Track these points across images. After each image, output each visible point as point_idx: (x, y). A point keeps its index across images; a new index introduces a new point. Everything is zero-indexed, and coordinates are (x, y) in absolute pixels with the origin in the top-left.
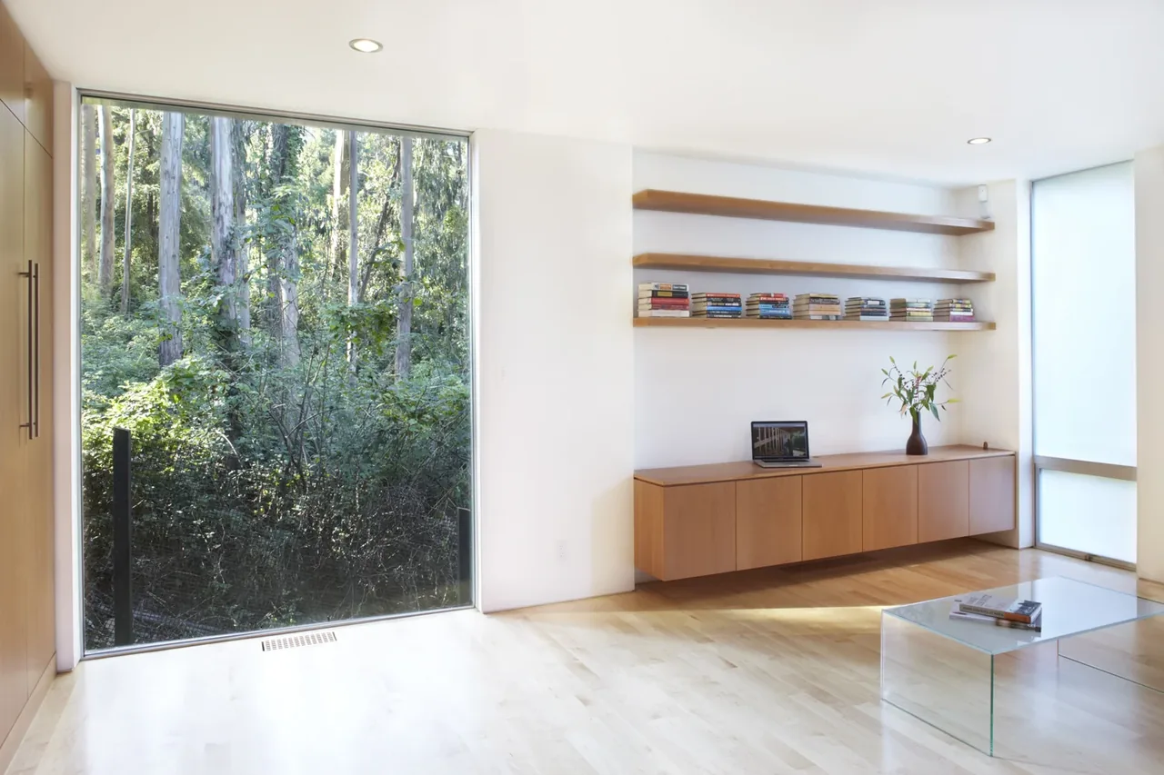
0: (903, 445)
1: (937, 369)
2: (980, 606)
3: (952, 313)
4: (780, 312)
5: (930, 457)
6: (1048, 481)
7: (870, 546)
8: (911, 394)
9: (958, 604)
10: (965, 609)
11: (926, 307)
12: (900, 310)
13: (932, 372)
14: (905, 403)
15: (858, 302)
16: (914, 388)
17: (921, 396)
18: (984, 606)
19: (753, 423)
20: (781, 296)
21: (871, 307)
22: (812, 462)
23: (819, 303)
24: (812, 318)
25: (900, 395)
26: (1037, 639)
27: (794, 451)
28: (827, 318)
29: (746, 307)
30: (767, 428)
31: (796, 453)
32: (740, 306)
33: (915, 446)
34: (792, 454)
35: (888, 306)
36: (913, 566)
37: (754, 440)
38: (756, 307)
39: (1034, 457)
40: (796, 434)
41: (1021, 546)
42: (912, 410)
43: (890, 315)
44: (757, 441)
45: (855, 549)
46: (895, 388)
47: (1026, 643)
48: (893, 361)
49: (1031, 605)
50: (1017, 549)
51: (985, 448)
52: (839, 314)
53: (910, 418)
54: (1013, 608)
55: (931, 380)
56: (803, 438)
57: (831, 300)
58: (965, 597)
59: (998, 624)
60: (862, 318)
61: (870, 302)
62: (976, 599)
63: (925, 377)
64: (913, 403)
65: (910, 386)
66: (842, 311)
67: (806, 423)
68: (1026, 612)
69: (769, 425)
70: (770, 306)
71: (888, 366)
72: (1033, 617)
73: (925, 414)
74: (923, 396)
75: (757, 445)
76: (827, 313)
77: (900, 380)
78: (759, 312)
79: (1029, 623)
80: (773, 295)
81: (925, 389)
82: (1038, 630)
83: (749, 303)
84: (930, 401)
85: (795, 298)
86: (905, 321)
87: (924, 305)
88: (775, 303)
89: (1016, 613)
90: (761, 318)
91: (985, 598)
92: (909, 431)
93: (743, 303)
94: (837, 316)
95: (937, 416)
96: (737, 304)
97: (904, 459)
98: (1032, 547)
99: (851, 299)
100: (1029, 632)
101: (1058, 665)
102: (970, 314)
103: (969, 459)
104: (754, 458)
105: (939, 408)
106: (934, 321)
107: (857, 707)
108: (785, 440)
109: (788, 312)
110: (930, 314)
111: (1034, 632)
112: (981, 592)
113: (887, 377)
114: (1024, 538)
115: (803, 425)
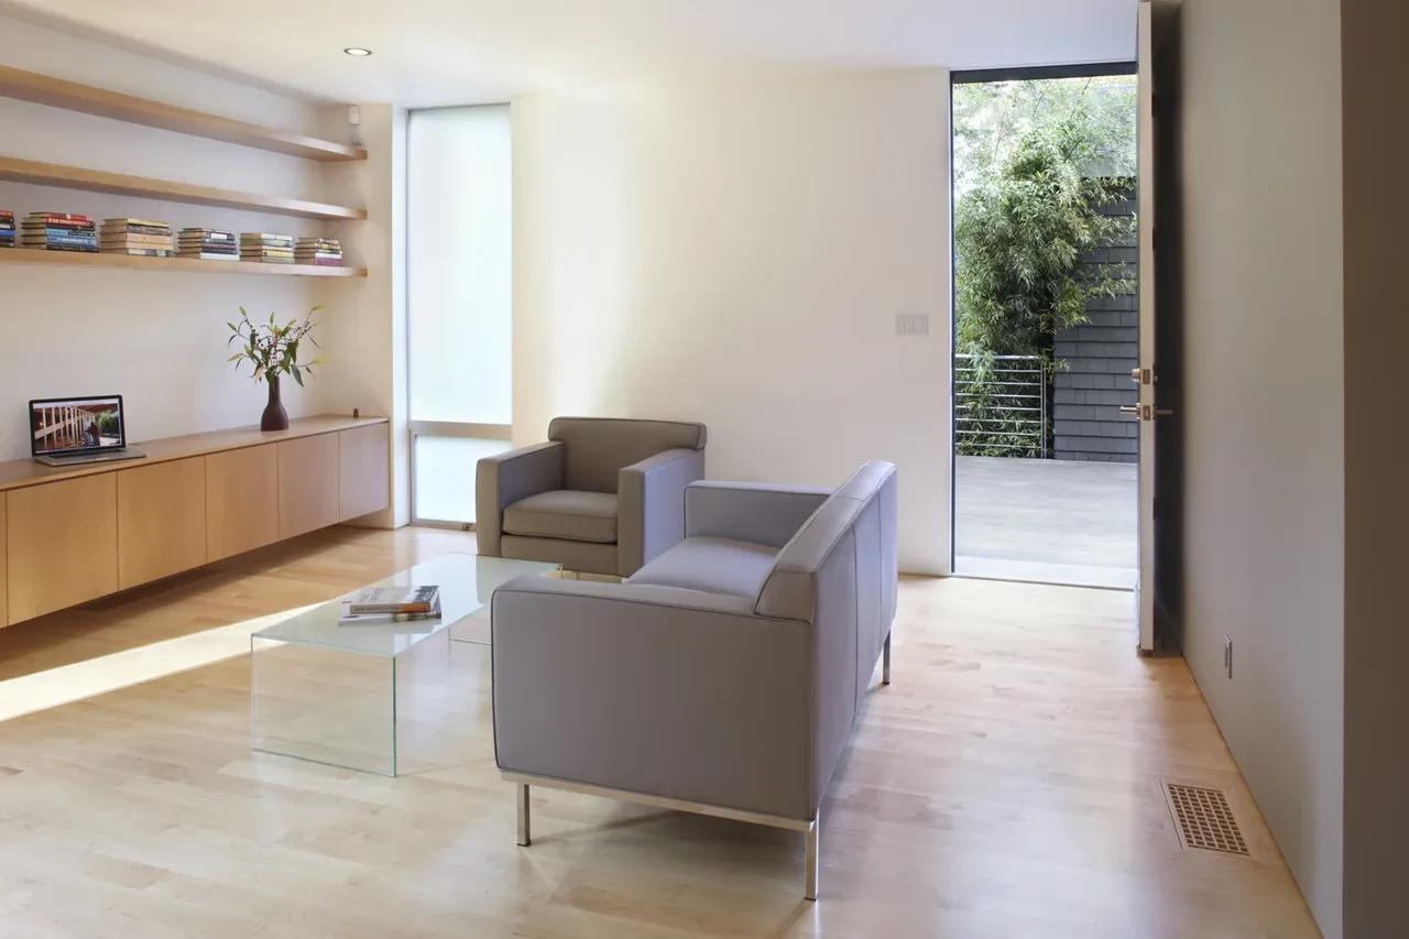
0: (258, 420)
1: (300, 323)
2: (372, 603)
3: (317, 255)
4: (80, 241)
5: (291, 431)
6: (424, 447)
7: (216, 555)
8: (266, 354)
9: (348, 606)
10: (357, 610)
11: (287, 246)
12: (252, 249)
13: (294, 326)
14: (259, 366)
15: (198, 234)
16: (270, 346)
17: (280, 356)
18: (378, 603)
19: (32, 403)
20: (83, 218)
21: (216, 242)
22: (130, 451)
23: (140, 232)
24: (131, 252)
25: (253, 357)
26: (436, 628)
27: (101, 439)
28: (153, 253)
29: (23, 232)
30: (57, 409)
31: (105, 442)
32: (13, 229)
33: (273, 419)
34: (97, 442)
35: (238, 241)
36: (272, 571)
37: (35, 426)
38: (42, 232)
39: (409, 422)
40: (105, 415)
41: (396, 525)
42: (267, 374)
43: (240, 253)
44: (40, 428)
45: (196, 561)
46: (246, 346)
47: (427, 635)
48: (244, 313)
49: (427, 590)
50: (392, 529)
51: (356, 415)
52: (171, 248)
53: (265, 384)
54: (410, 598)
55: (292, 336)
56: (116, 419)
57: (157, 230)
58: (354, 596)
59: (395, 620)
60: (204, 255)
61: (214, 236)
62: (367, 596)
63: (287, 330)
64: (270, 365)
65: (265, 343)
66: (173, 245)
67: (120, 397)
68: (425, 599)
69: (60, 404)
70: (66, 232)
71: (237, 320)
72: (432, 603)
73: (286, 379)
74: (283, 357)
75: (38, 435)
76: (153, 247)
77: (253, 337)
78: (45, 239)
79: (429, 611)
80: (69, 217)
81: (285, 348)
82: (439, 616)
83: (26, 226)
84: (292, 362)
85: (104, 223)
86: (261, 261)
87: (284, 243)
88: (73, 229)
89: (414, 603)
90: (49, 248)
91: (378, 592)
92: (264, 401)
93: (18, 225)
94: (167, 252)
95: (300, 381)
96: (9, 227)
97: (259, 437)
98: (408, 525)
99: (187, 230)
100: (430, 621)
101: (450, 651)
102: (338, 257)
103: (338, 431)
104: (34, 454)
105: (303, 371)
106: (296, 263)
107: (222, 771)
108: (87, 424)
109: (94, 243)
110: (292, 255)
111: (435, 620)
112: (369, 586)
113: (234, 333)
114: (399, 515)
115: (116, 401)
